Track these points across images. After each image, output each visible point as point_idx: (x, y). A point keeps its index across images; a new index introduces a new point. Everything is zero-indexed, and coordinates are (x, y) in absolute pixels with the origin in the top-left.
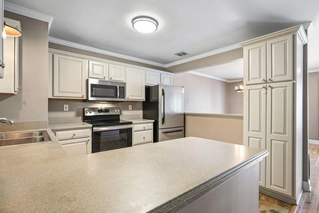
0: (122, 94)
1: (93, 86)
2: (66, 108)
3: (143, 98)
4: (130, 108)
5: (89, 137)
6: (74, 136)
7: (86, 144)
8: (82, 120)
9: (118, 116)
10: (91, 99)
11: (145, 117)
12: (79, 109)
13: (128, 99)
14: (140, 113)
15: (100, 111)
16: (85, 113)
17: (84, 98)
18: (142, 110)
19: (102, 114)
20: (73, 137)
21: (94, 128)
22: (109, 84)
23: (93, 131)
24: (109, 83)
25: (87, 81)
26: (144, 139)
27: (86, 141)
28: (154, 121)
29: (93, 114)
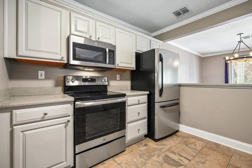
0: (111, 59)
1: (75, 45)
2: (41, 75)
3: (133, 66)
4: (117, 77)
5: (69, 116)
6: (46, 116)
7: (66, 127)
8: (62, 91)
9: (106, 86)
10: (73, 62)
11: (133, 88)
12: (58, 77)
13: (118, 66)
14: (128, 83)
15: (85, 80)
16: (67, 82)
17: (64, 61)
18: (130, 80)
19: (87, 84)
20: (43, 117)
21: (76, 103)
22: (96, 45)
23: (76, 107)
24: (96, 43)
25: (68, 39)
26: (139, 115)
27: (65, 123)
28: (148, 92)
29: (76, 83)
